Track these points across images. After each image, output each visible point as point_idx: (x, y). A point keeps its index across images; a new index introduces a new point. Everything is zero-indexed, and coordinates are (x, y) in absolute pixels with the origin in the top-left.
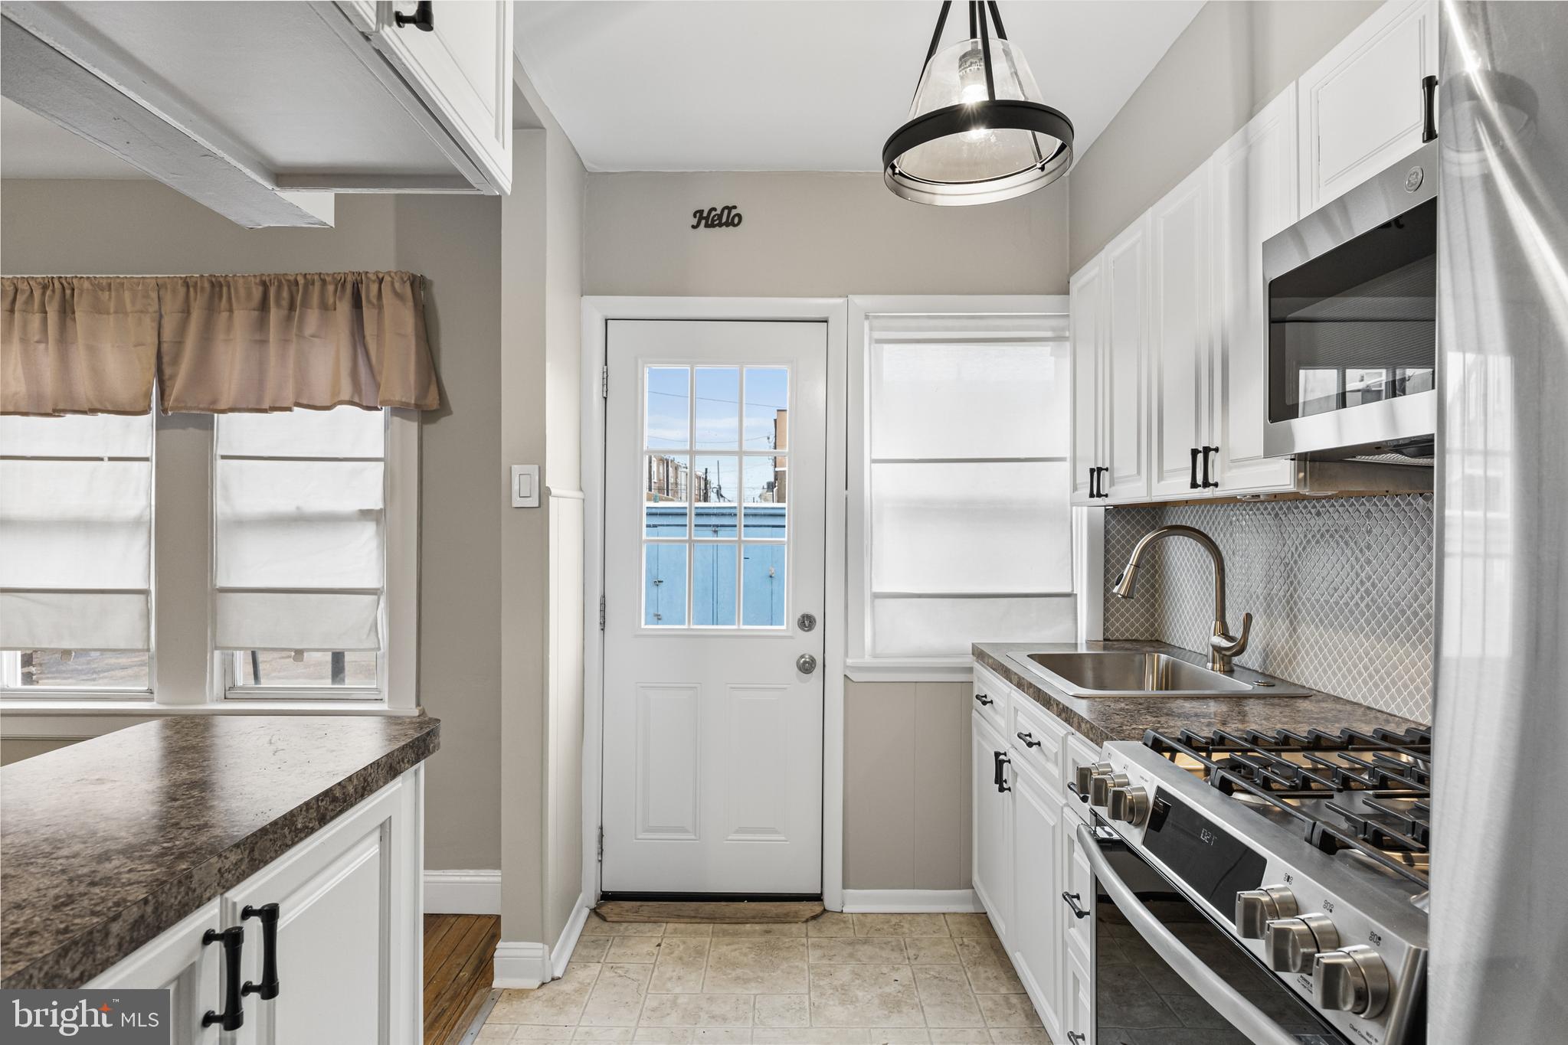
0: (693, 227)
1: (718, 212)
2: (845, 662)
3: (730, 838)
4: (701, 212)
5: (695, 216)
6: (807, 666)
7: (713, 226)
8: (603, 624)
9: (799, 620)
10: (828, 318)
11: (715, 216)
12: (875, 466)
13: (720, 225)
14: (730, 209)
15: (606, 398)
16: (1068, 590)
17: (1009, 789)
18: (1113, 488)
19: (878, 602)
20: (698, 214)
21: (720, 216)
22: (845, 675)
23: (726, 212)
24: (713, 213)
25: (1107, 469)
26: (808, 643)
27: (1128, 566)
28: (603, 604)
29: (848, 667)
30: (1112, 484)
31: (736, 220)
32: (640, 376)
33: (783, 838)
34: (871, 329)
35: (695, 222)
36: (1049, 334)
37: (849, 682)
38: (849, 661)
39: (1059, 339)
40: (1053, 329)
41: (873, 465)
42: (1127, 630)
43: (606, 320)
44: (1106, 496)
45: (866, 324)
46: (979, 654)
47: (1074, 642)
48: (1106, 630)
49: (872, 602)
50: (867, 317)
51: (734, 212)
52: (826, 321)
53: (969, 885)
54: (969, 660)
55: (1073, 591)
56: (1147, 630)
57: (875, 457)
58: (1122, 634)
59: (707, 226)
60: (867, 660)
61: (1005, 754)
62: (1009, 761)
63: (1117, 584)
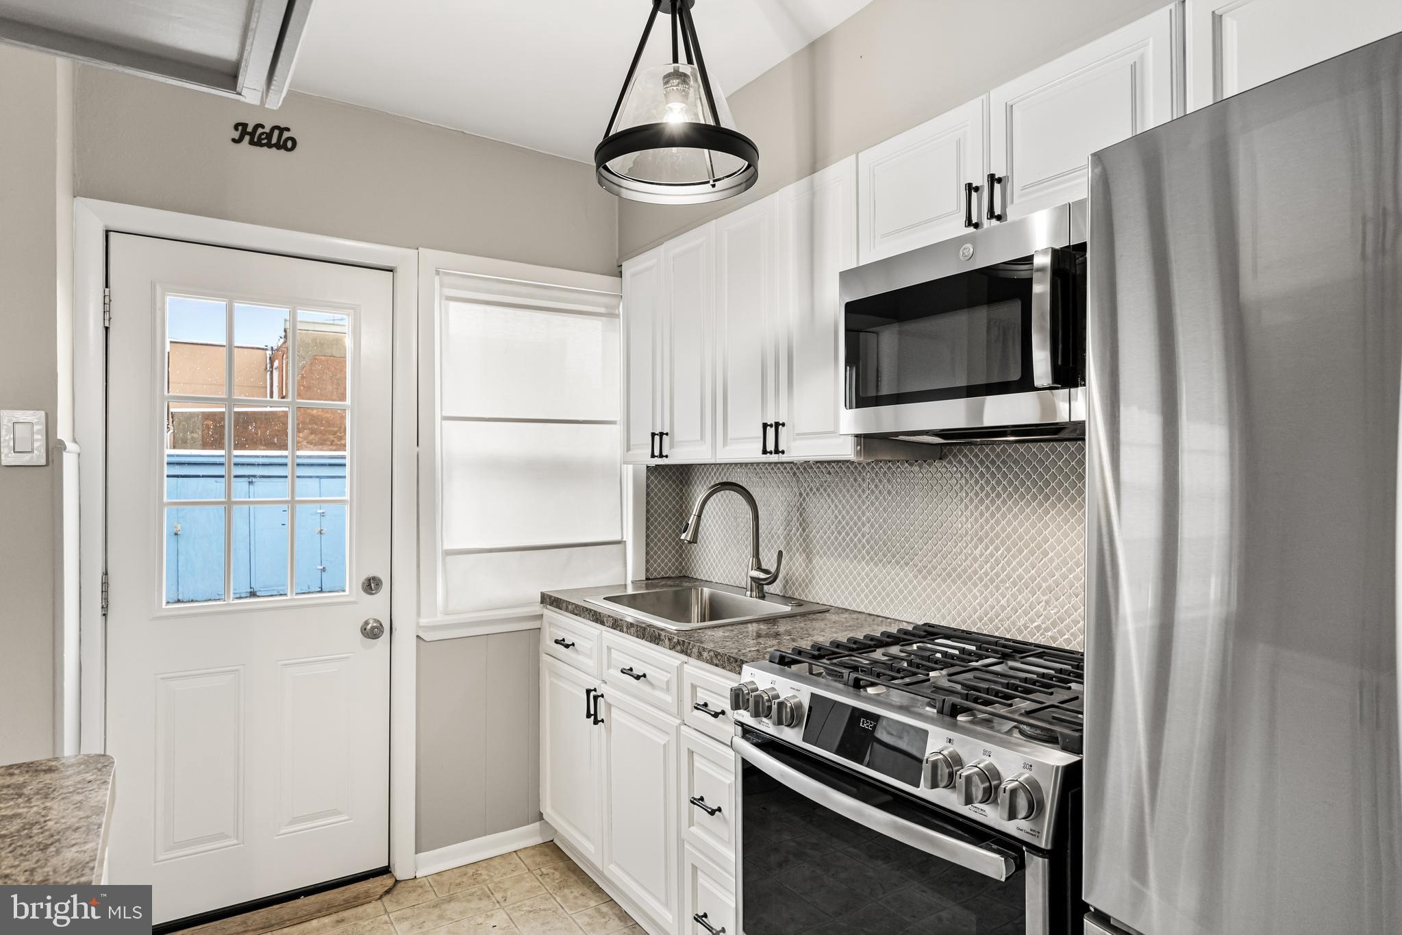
0: (234, 140)
1: (267, 130)
2: (418, 623)
3: (282, 831)
4: (245, 126)
5: (236, 127)
6: (372, 632)
7: (259, 144)
8: (105, 607)
9: (363, 584)
10: (396, 268)
11: (263, 133)
12: (445, 422)
13: (269, 145)
14: (282, 130)
15: (107, 329)
16: (618, 538)
17: (602, 721)
18: (673, 450)
19: (449, 558)
20: (241, 127)
21: (269, 136)
22: (417, 636)
23: (276, 133)
24: (260, 130)
25: (667, 434)
26: (374, 608)
27: (692, 516)
28: (105, 584)
29: (420, 627)
30: (672, 446)
31: (289, 144)
32: (158, 305)
33: (346, 818)
34: (442, 285)
35: (236, 135)
36: (602, 310)
37: (421, 641)
38: (423, 621)
39: (612, 315)
40: (606, 307)
41: (444, 422)
42: (663, 569)
43: (107, 232)
44: (667, 456)
45: (437, 278)
46: (550, 600)
47: (623, 583)
48: (647, 570)
49: (444, 560)
50: (438, 273)
51: (286, 135)
52: (391, 271)
53: (540, 817)
54: (538, 609)
55: (622, 538)
56: (677, 568)
57: (446, 414)
58: (659, 573)
59: (252, 143)
60: (440, 619)
61: (595, 690)
62: (602, 696)
63: (684, 532)
